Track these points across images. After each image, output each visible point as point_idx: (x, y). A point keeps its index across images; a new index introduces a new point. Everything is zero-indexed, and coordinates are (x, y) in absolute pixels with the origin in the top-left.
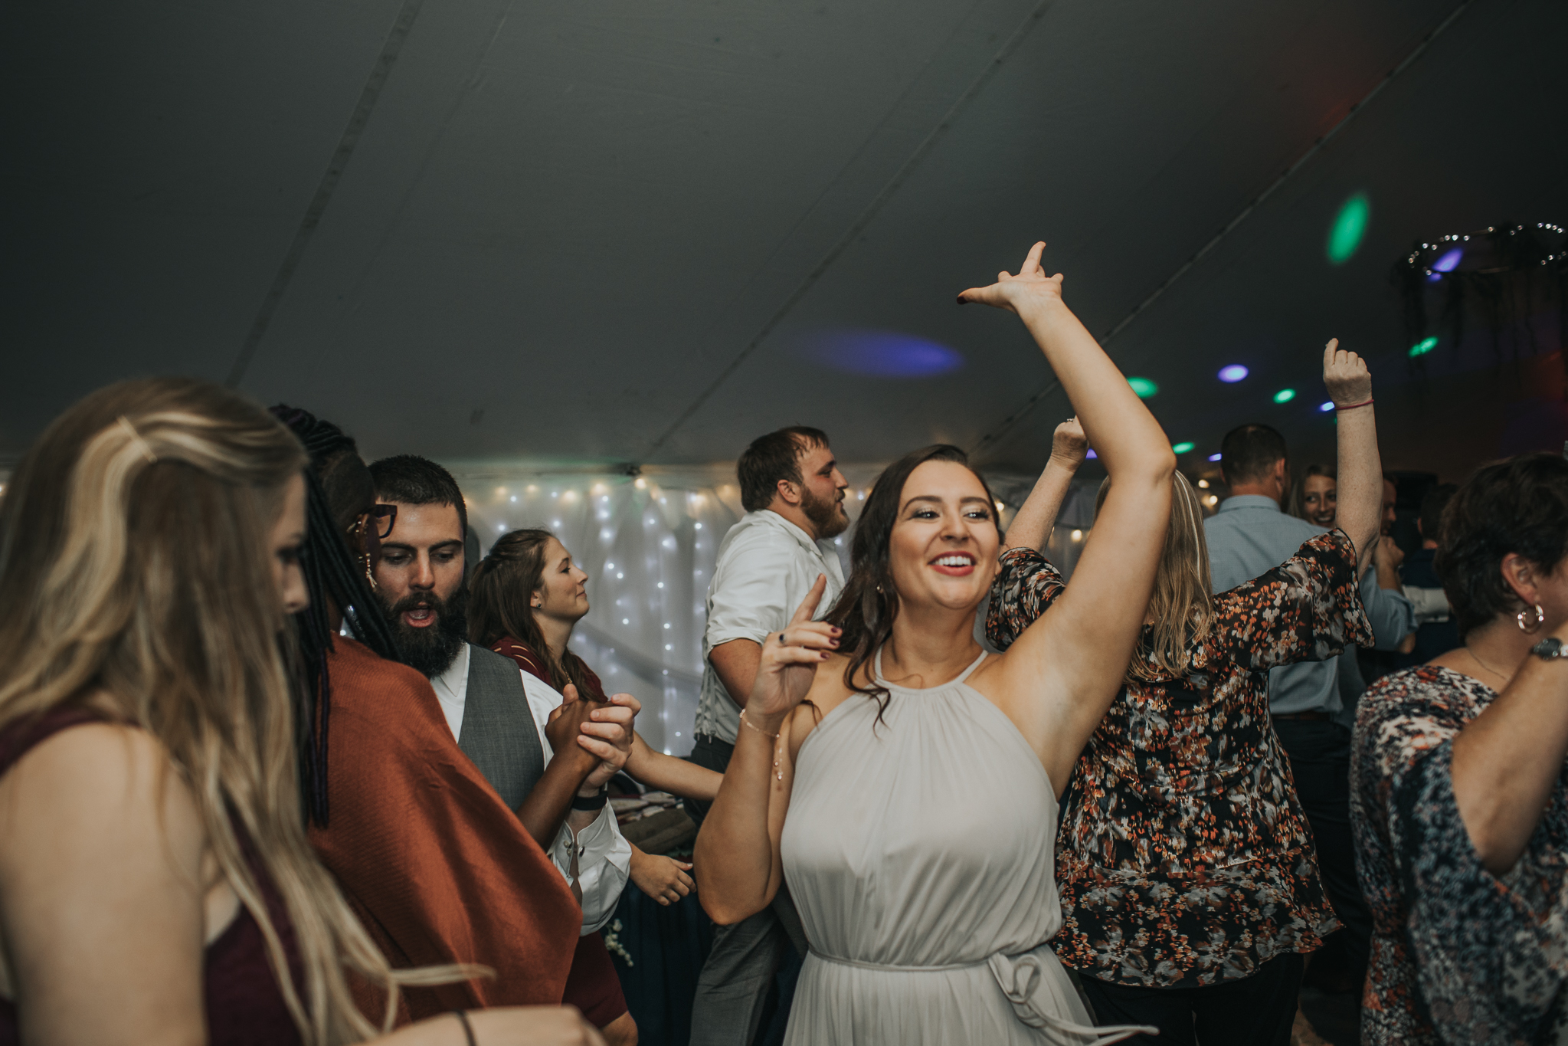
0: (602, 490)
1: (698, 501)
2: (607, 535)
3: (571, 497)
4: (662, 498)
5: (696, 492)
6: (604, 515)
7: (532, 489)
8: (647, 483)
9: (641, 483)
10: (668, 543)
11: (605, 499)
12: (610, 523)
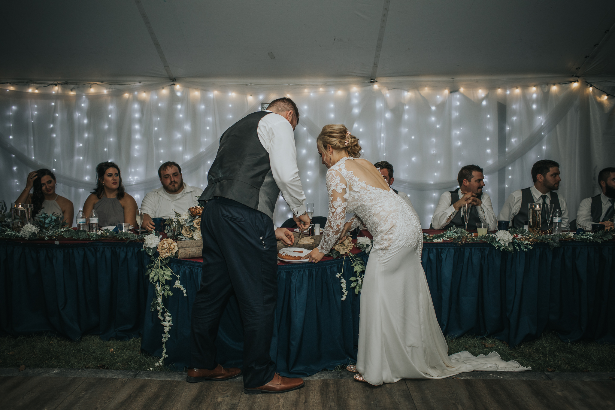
0: (355, 90)
1: (408, 95)
2: (356, 111)
3: (340, 93)
4: (387, 94)
5: (408, 91)
6: (355, 101)
7: (321, 89)
8: (379, 86)
9: (376, 86)
10: (388, 115)
11: (357, 94)
12: (358, 105)
